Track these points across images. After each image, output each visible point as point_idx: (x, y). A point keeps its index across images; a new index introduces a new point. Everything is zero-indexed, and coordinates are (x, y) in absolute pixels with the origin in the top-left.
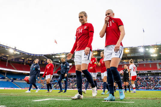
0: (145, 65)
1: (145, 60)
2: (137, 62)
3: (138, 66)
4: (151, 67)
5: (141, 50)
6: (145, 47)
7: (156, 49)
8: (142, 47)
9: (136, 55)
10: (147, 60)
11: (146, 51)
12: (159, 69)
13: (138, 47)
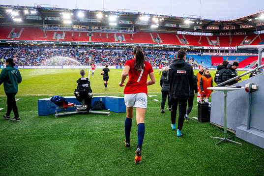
0: (100, 34)
1: (100, 28)
2: (91, 30)
3: (92, 35)
4: (107, 38)
5: (99, 16)
6: (105, 13)
7: (116, 16)
8: (100, 12)
9: (91, 21)
10: (103, 28)
11: (105, 17)
12: (117, 41)
13: (97, 11)
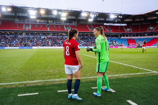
0: (55, 26)
1: (54, 21)
2: (49, 23)
3: (50, 27)
4: (60, 28)
6: (59, 11)
8: (55, 10)
11: (59, 14)
12: (66, 30)
